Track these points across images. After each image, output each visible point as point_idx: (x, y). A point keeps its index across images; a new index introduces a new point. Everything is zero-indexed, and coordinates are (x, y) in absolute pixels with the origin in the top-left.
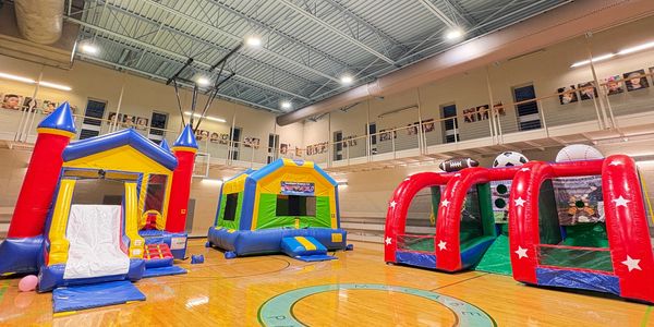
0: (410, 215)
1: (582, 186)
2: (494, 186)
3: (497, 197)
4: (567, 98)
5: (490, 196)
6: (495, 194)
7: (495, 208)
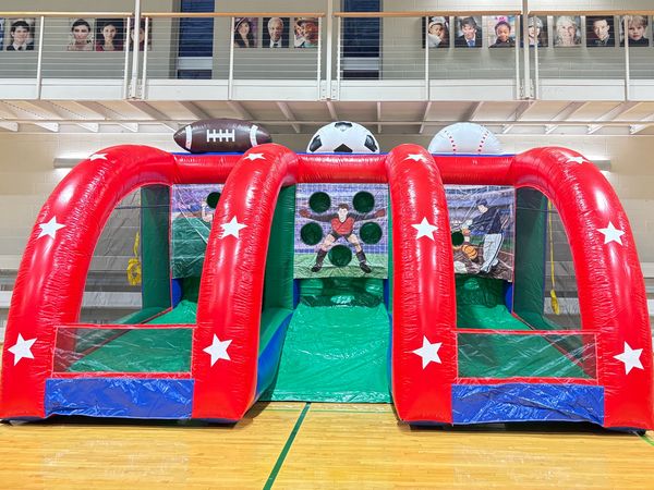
0: (98, 263)
1: (466, 204)
2: (304, 194)
3: (307, 220)
4: (435, 37)
5: (292, 217)
6: (304, 213)
7: (299, 245)
